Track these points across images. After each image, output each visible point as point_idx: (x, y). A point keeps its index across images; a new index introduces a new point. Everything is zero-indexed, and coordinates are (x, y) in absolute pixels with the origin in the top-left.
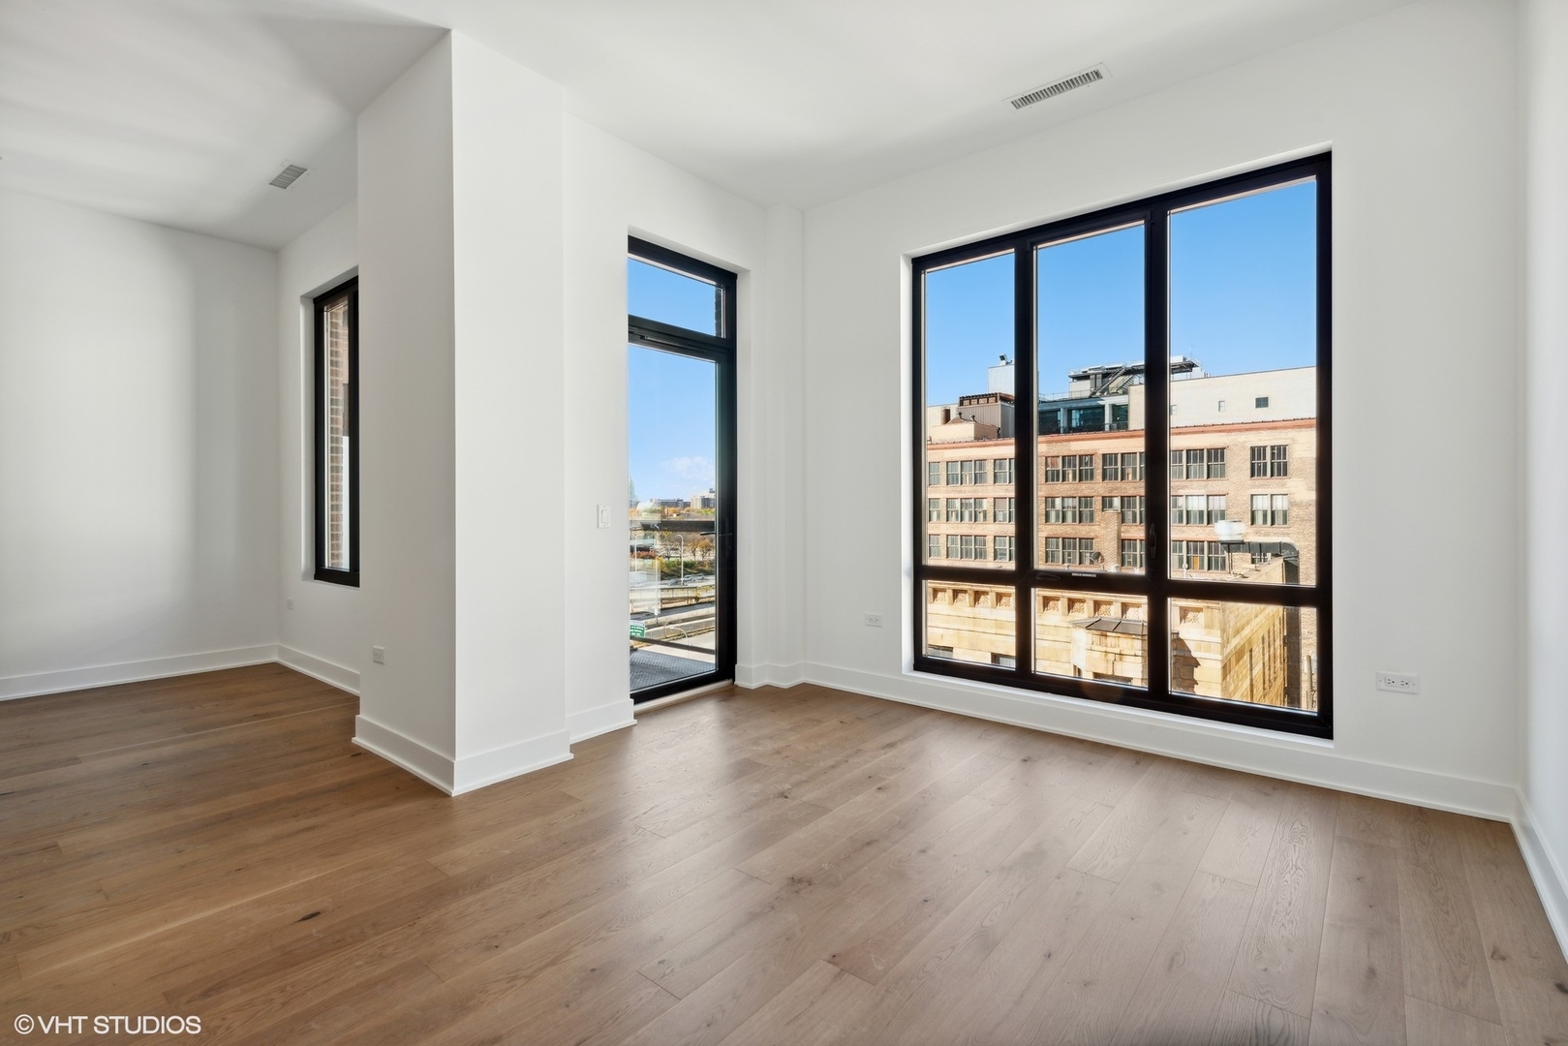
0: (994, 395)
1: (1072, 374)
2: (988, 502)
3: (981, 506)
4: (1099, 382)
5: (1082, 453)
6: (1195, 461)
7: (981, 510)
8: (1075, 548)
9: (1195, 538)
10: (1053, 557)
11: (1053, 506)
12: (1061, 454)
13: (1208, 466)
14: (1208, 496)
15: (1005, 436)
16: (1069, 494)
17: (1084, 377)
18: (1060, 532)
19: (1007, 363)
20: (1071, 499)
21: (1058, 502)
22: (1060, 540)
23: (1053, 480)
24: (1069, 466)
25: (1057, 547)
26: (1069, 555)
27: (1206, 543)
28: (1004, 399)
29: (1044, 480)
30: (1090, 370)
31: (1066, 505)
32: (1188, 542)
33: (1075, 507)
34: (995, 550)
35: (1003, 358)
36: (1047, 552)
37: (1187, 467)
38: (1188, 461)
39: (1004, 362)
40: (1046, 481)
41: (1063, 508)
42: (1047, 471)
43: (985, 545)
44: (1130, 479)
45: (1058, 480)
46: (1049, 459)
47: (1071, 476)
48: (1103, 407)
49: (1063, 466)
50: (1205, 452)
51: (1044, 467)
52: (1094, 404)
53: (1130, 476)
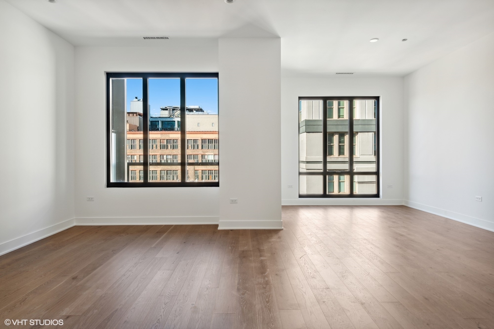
0: (136, 113)
1: (161, 107)
2: (137, 157)
3: (134, 158)
4: (171, 111)
5: (174, 139)
6: (210, 143)
7: (134, 160)
8: (171, 174)
9: (211, 169)
10: (163, 178)
11: (163, 158)
12: (166, 139)
13: (214, 145)
14: (214, 155)
15: (141, 130)
16: (169, 154)
17: (166, 109)
18: (166, 168)
19: (138, 100)
20: (170, 156)
21: (165, 156)
22: (166, 171)
23: (163, 148)
24: (169, 143)
25: (165, 174)
26: (169, 177)
27: (214, 171)
28: (140, 115)
29: (160, 148)
30: (168, 107)
31: (168, 158)
32: (208, 170)
33: (171, 159)
34: (140, 176)
35: (136, 98)
36: (161, 176)
37: (208, 145)
38: (208, 143)
39: (137, 100)
40: (161, 149)
41: (167, 159)
42: (161, 145)
43: (135, 174)
44: (190, 149)
45: (165, 148)
46: (161, 140)
47: (170, 147)
48: (175, 121)
49: (167, 143)
50: (213, 140)
51: (159, 143)
52: (171, 120)
53: (190, 148)
